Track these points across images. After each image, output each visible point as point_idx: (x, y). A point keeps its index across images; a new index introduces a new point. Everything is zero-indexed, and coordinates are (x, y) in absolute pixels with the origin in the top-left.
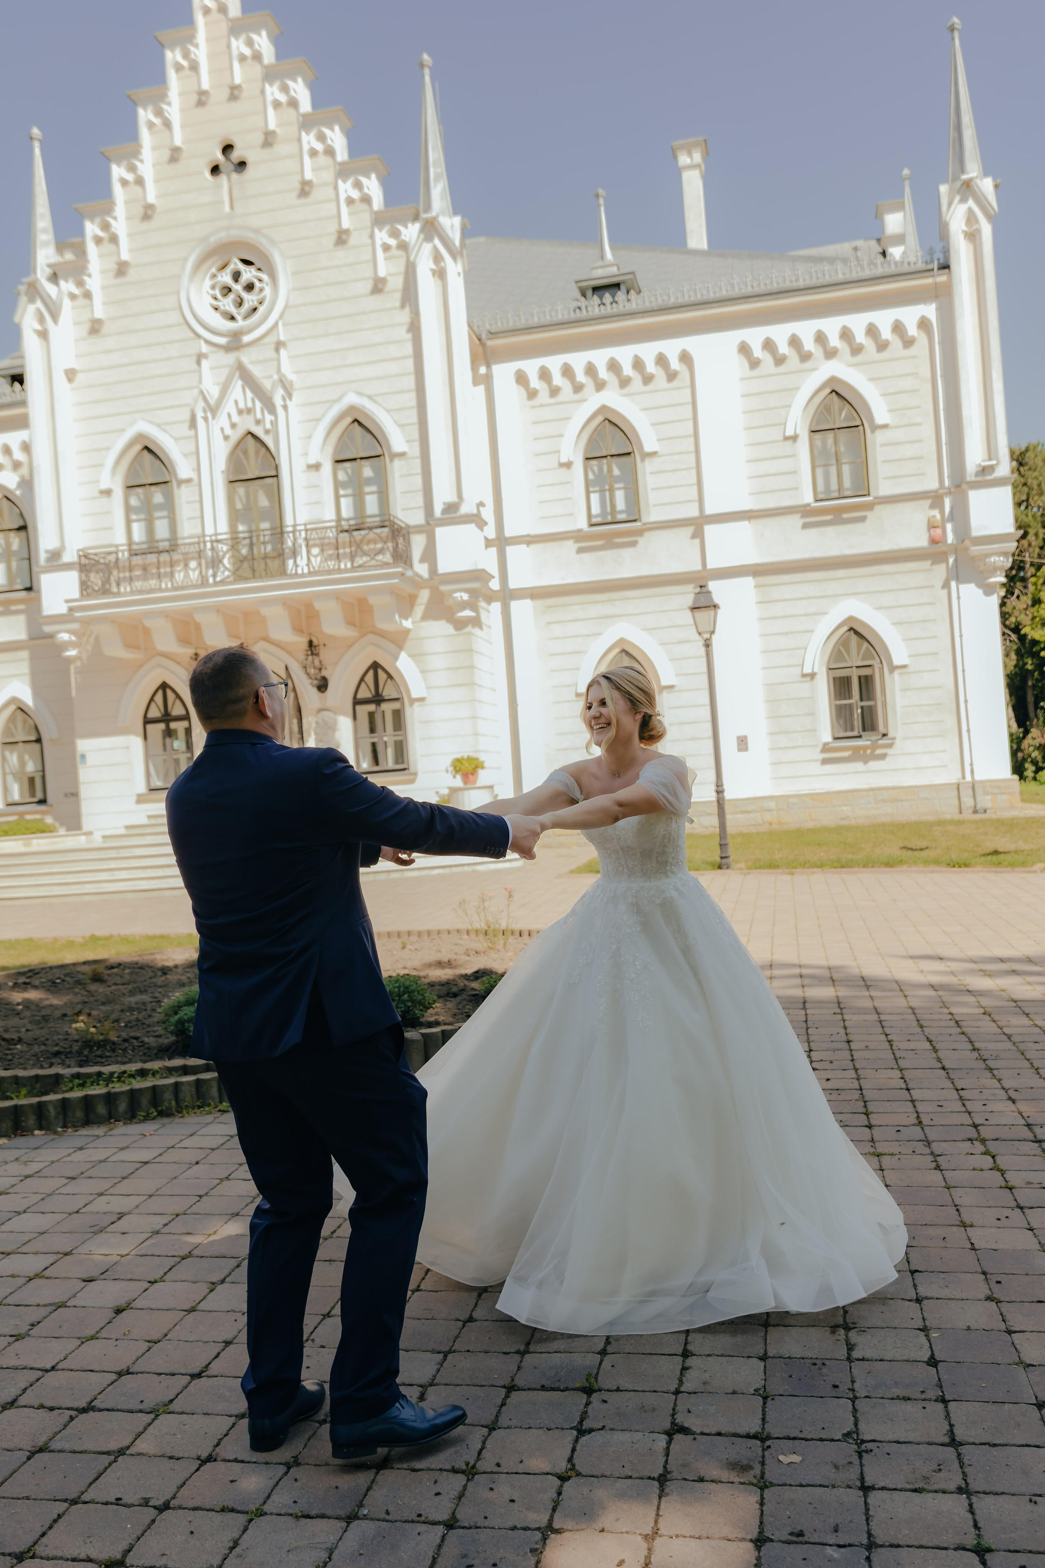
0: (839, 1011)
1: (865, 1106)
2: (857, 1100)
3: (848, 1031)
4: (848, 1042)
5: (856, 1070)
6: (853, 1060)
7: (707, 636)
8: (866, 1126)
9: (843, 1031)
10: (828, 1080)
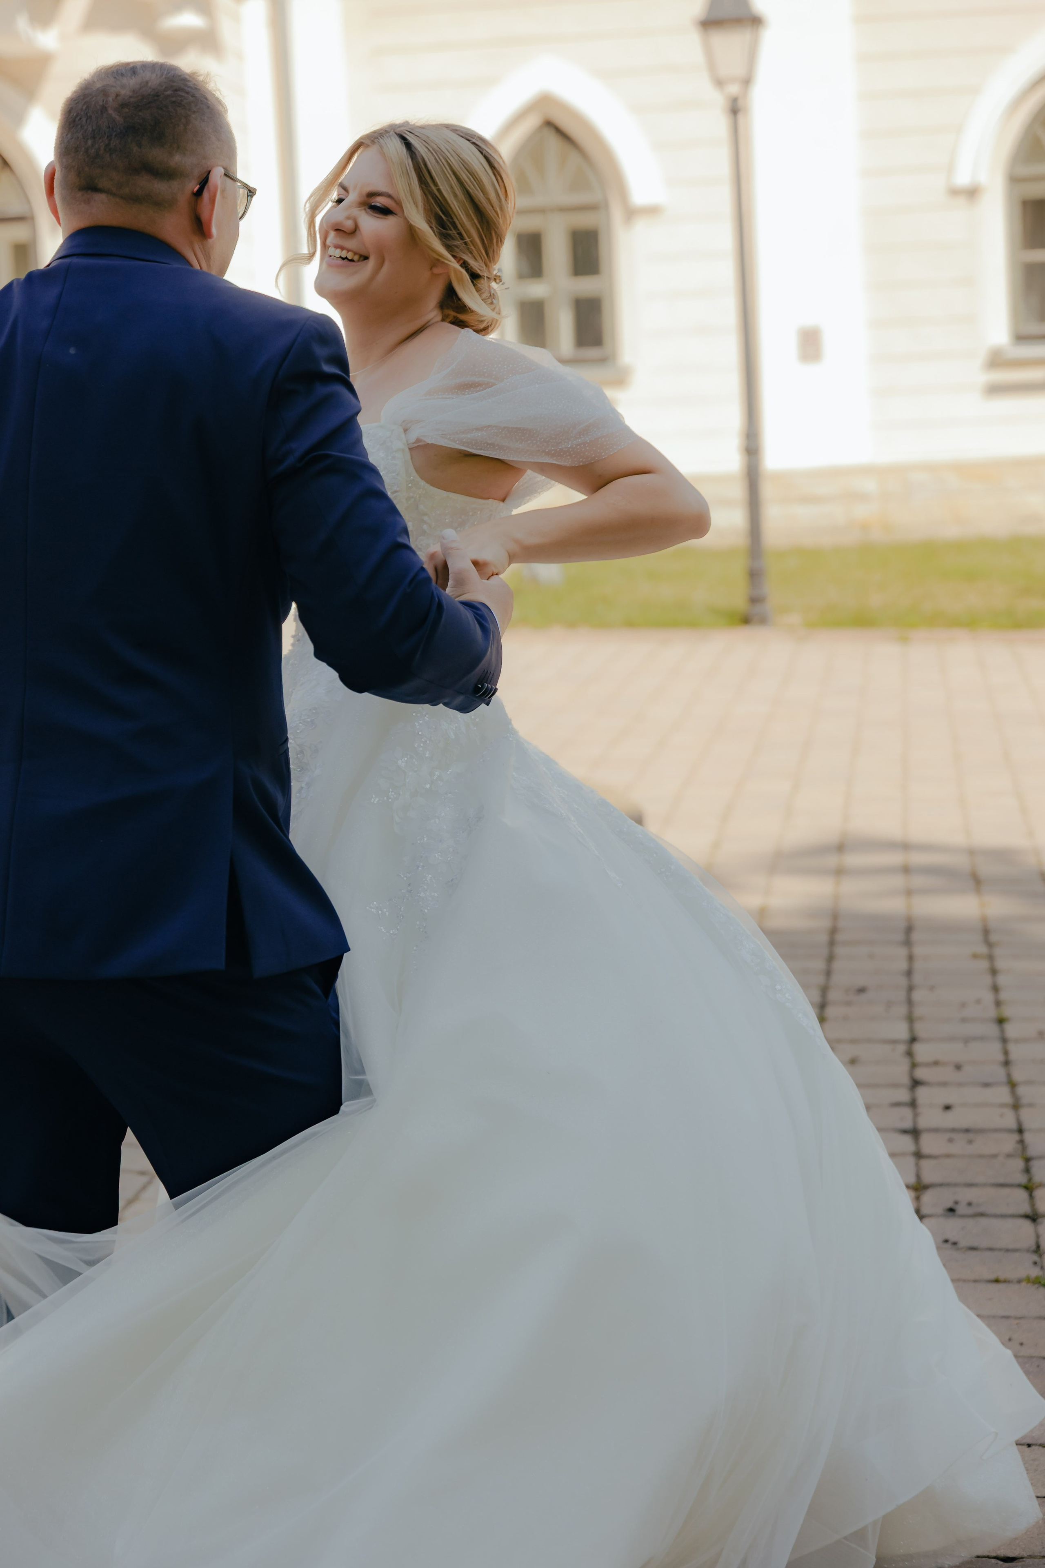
0: (983, 950)
1: (1027, 1170)
2: (1009, 1156)
3: (1003, 996)
4: (1001, 1021)
5: (1012, 1085)
6: (1007, 1063)
7: (734, 89)
8: (1026, 1216)
9: (988, 997)
10: (947, 1108)
